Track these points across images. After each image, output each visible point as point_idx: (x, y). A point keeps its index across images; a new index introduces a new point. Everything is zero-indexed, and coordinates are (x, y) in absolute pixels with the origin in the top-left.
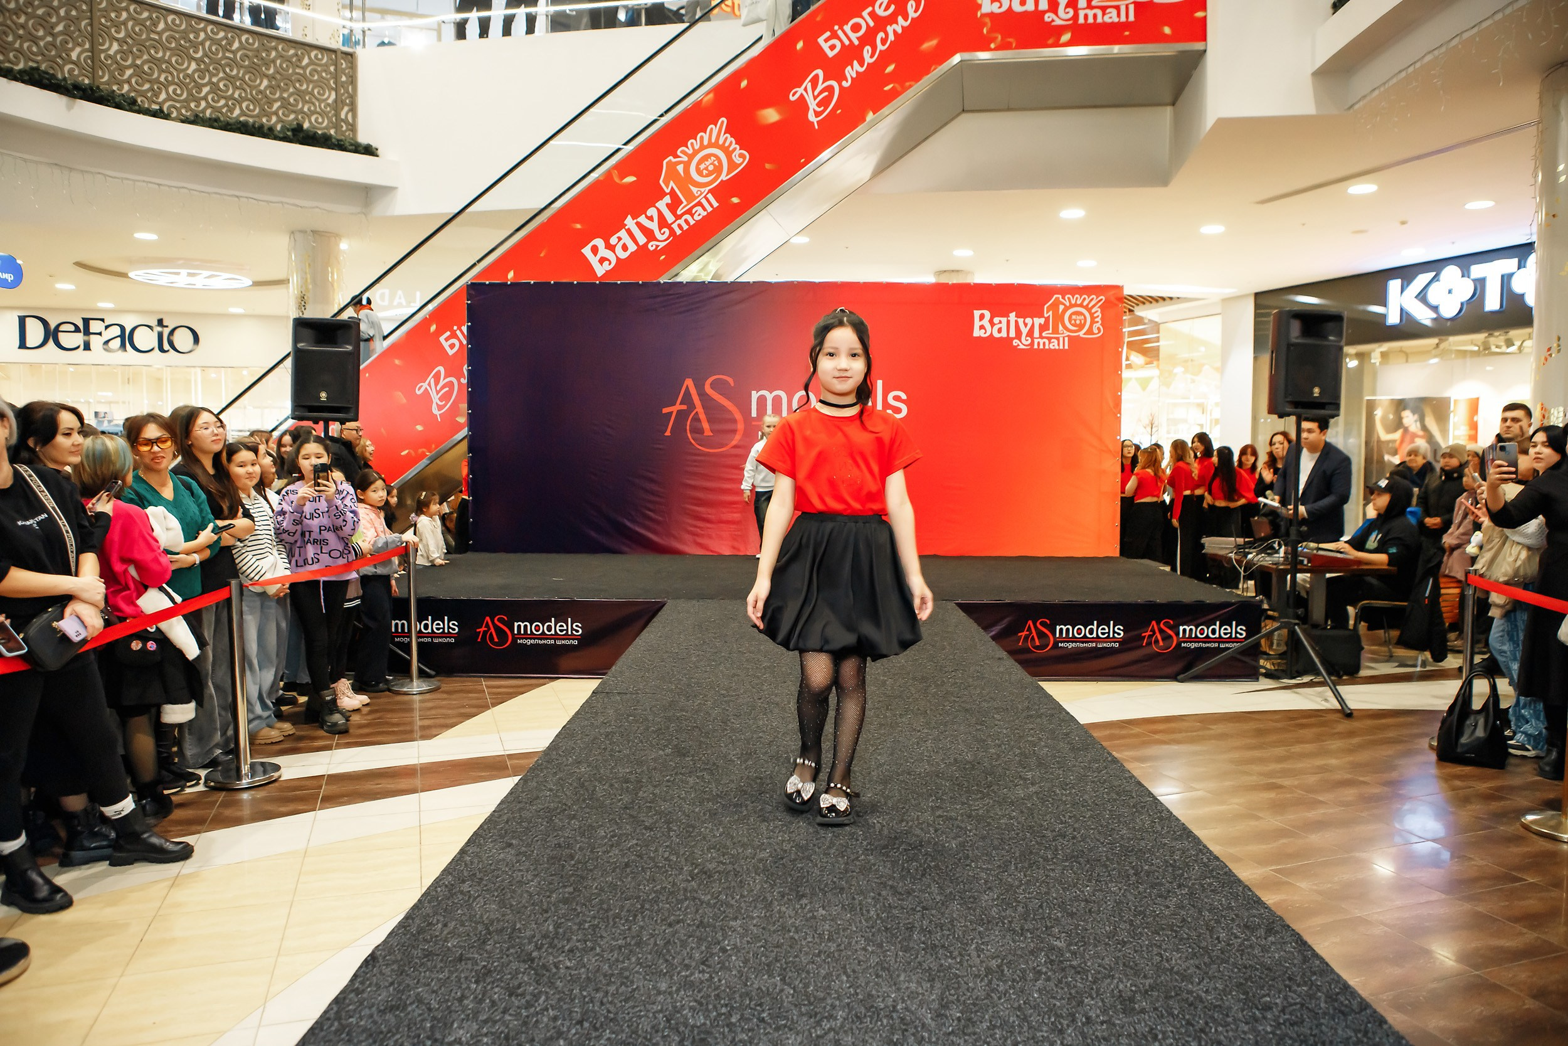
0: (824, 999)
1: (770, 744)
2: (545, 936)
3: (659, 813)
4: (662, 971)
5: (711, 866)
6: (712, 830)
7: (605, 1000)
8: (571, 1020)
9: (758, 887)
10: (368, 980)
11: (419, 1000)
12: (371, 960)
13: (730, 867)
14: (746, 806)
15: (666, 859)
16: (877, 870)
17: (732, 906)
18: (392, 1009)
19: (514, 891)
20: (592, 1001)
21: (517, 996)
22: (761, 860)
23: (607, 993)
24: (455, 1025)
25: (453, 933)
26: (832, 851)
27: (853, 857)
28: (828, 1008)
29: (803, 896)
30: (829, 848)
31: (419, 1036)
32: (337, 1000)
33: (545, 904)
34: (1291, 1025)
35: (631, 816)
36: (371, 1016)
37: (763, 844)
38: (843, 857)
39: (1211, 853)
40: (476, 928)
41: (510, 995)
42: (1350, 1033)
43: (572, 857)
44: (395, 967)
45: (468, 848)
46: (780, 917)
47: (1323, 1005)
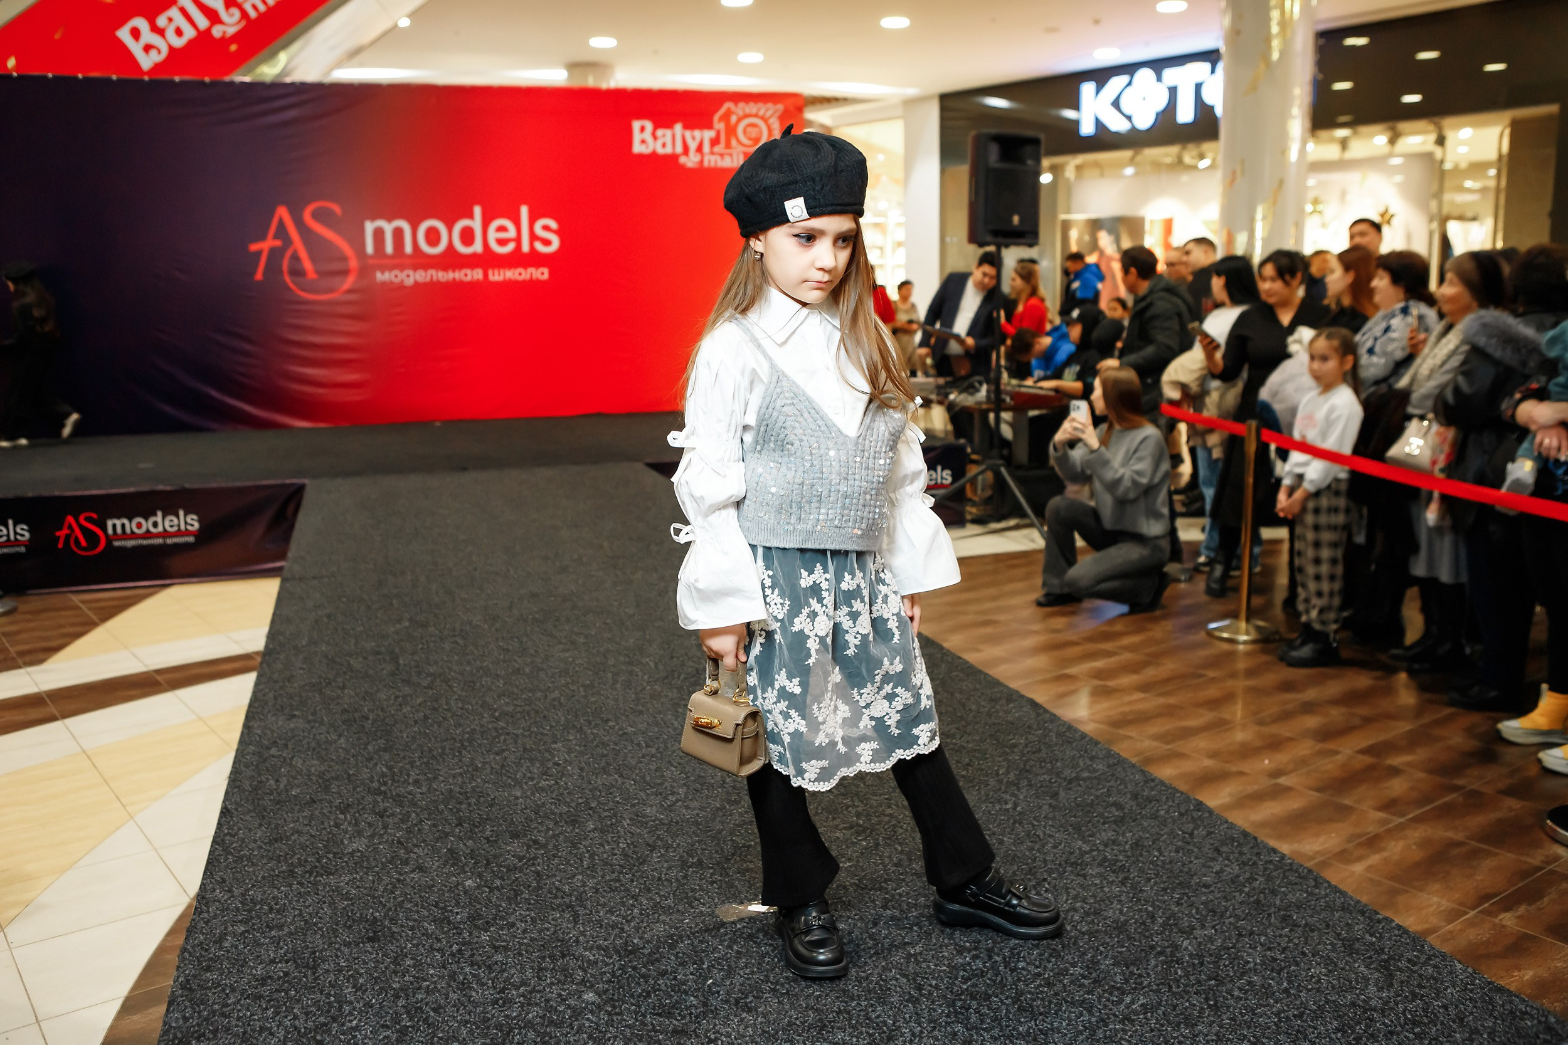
0: (662, 784)
1: (510, 608)
2: (383, 775)
3: (428, 675)
4: (510, 784)
5: (510, 709)
6: (493, 683)
7: (471, 809)
8: (449, 824)
9: (563, 719)
10: (234, 826)
11: (300, 833)
12: (225, 812)
13: (527, 708)
14: (515, 661)
15: (461, 709)
16: (666, 696)
17: (546, 734)
18: (276, 841)
19: (327, 749)
20: (459, 810)
21: (388, 817)
22: (554, 700)
23: (470, 804)
24: (346, 842)
25: (290, 786)
26: (618, 686)
27: (639, 688)
28: (669, 788)
29: (608, 720)
30: (614, 684)
31: (318, 854)
32: (214, 841)
33: (367, 756)
34: (1034, 753)
35: (403, 681)
36: (261, 848)
37: (549, 687)
38: (630, 689)
39: (954, 655)
40: (310, 780)
41: (381, 817)
42: (1075, 752)
43: (368, 719)
44: (253, 814)
45: (251, 724)
46: (595, 738)
47: (1054, 739)
